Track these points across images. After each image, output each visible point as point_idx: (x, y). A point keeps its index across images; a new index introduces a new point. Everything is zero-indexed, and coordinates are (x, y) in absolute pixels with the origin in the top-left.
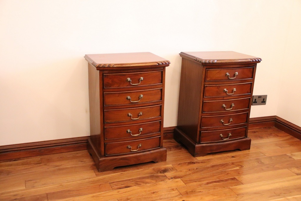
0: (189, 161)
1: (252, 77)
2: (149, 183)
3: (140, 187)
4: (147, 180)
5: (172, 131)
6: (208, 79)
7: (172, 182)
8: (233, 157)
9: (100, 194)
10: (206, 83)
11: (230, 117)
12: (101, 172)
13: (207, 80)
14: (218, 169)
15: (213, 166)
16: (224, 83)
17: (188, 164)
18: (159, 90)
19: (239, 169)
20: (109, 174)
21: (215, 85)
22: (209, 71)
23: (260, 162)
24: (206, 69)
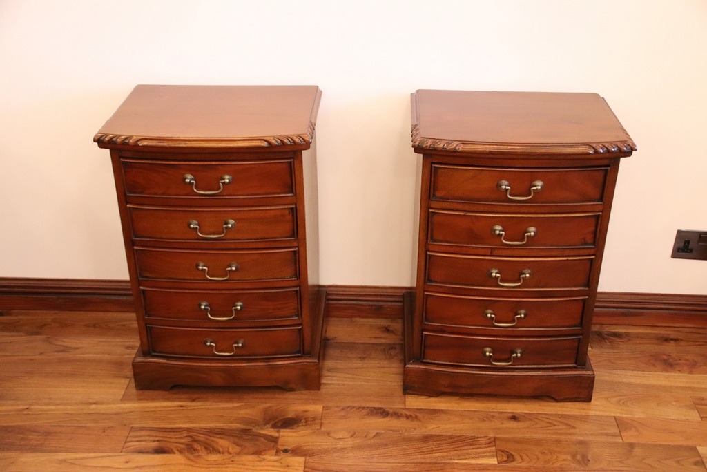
0: (376, 405)
1: (601, 199)
2: (219, 452)
3: (189, 459)
4: (222, 443)
5: (397, 299)
6: (439, 194)
7: (276, 464)
8: (514, 418)
9: (82, 459)
10: (434, 204)
11: (519, 305)
12: (142, 389)
13: (434, 195)
14: (432, 452)
15: (426, 438)
16: (495, 209)
17: (368, 414)
18: (287, 212)
19: (494, 465)
20: (153, 400)
21: (462, 214)
22: (440, 171)
23: (579, 457)
24: (432, 163)
